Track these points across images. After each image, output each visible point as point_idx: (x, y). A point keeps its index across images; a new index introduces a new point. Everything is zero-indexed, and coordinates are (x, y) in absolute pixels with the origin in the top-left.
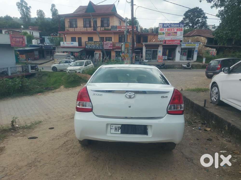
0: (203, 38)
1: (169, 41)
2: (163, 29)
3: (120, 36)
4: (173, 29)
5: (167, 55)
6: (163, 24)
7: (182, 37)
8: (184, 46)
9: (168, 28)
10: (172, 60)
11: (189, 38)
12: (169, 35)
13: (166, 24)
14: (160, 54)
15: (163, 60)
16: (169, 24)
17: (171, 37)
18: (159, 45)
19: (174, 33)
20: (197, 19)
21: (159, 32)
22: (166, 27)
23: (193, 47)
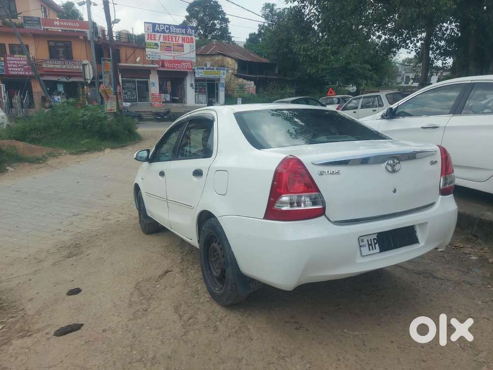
0: (229, 61)
1: (170, 62)
2: (154, 35)
3: (52, 44)
4: (176, 37)
5: (169, 92)
6: (154, 25)
7: (193, 55)
8: (201, 74)
9: (165, 35)
10: (181, 103)
11: (204, 58)
12: (168, 49)
13: (159, 24)
14: (154, 89)
15: (163, 102)
16: (164, 25)
17: (173, 54)
18: (150, 70)
19: (178, 46)
20: (212, 22)
21: (146, 41)
22: (160, 32)
23: (217, 76)
